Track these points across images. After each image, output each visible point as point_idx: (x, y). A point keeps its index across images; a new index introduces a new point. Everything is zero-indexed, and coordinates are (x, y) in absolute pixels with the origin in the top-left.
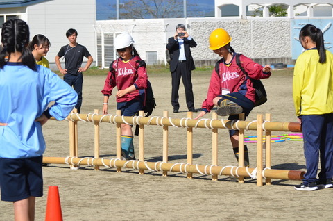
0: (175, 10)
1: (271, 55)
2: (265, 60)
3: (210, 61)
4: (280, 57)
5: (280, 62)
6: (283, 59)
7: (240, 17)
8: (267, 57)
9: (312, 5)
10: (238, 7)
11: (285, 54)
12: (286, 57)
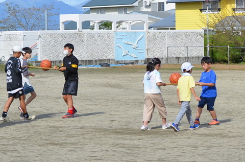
0: (40, 24)
1: (100, 58)
2: (96, 60)
3: (56, 61)
4: (106, 59)
5: (106, 62)
6: (109, 60)
7: (77, 30)
8: (96, 59)
9: (130, 21)
10: (76, 22)
11: (110, 57)
12: (111, 59)
